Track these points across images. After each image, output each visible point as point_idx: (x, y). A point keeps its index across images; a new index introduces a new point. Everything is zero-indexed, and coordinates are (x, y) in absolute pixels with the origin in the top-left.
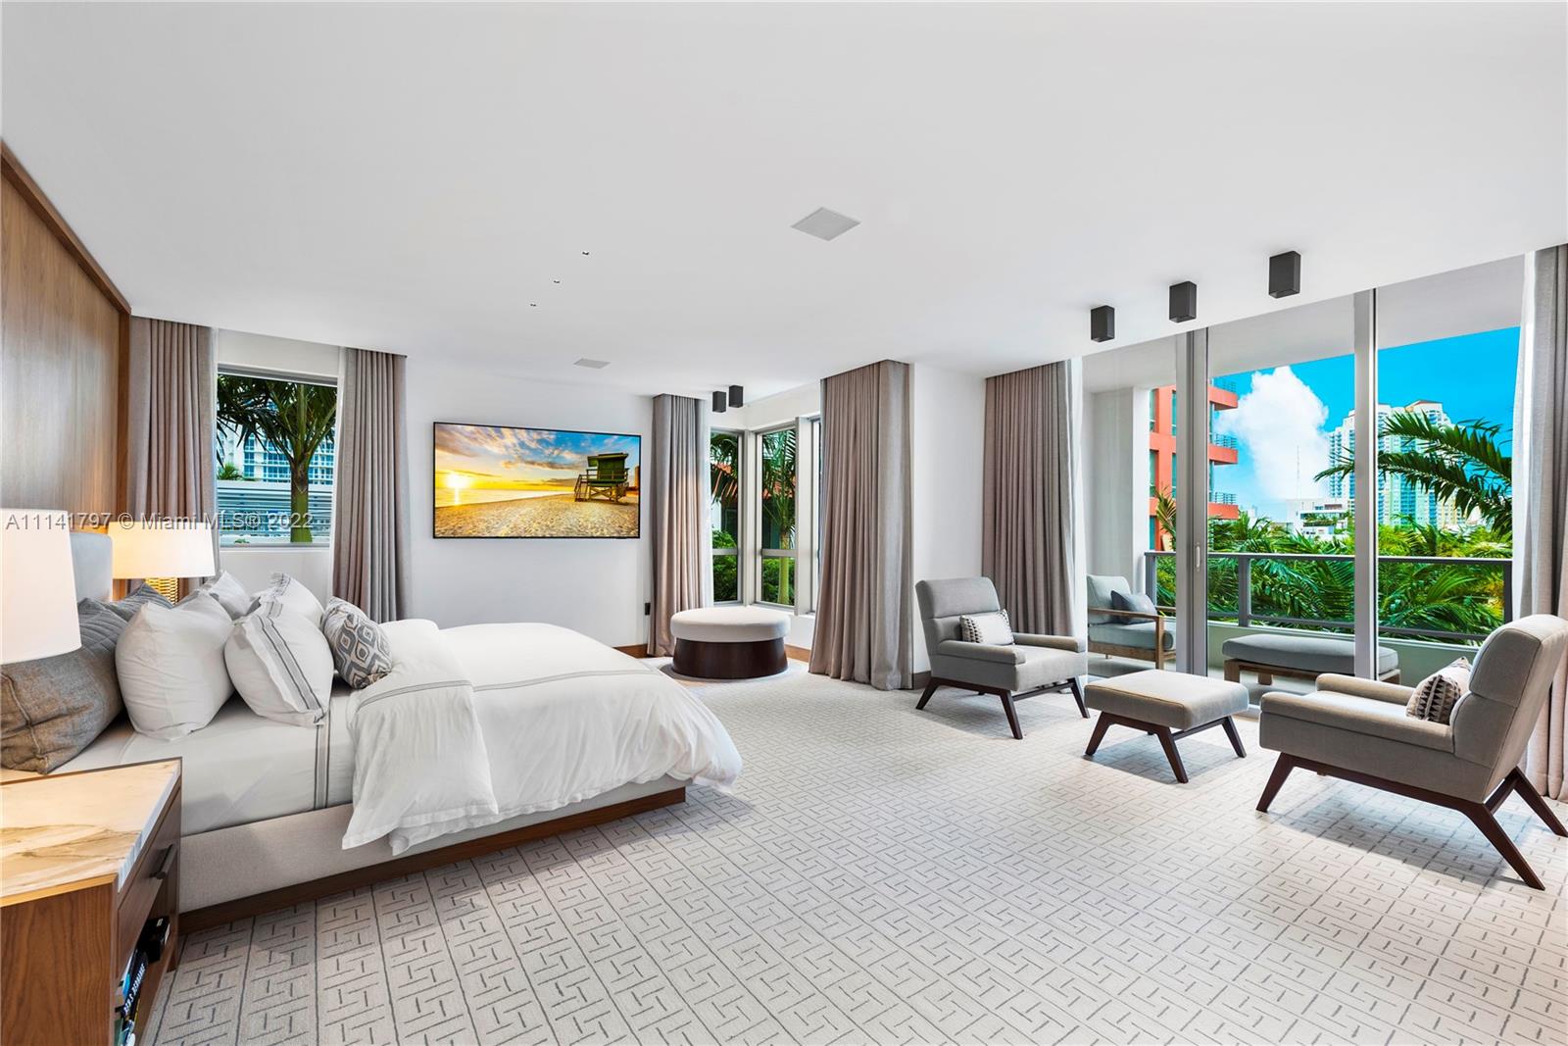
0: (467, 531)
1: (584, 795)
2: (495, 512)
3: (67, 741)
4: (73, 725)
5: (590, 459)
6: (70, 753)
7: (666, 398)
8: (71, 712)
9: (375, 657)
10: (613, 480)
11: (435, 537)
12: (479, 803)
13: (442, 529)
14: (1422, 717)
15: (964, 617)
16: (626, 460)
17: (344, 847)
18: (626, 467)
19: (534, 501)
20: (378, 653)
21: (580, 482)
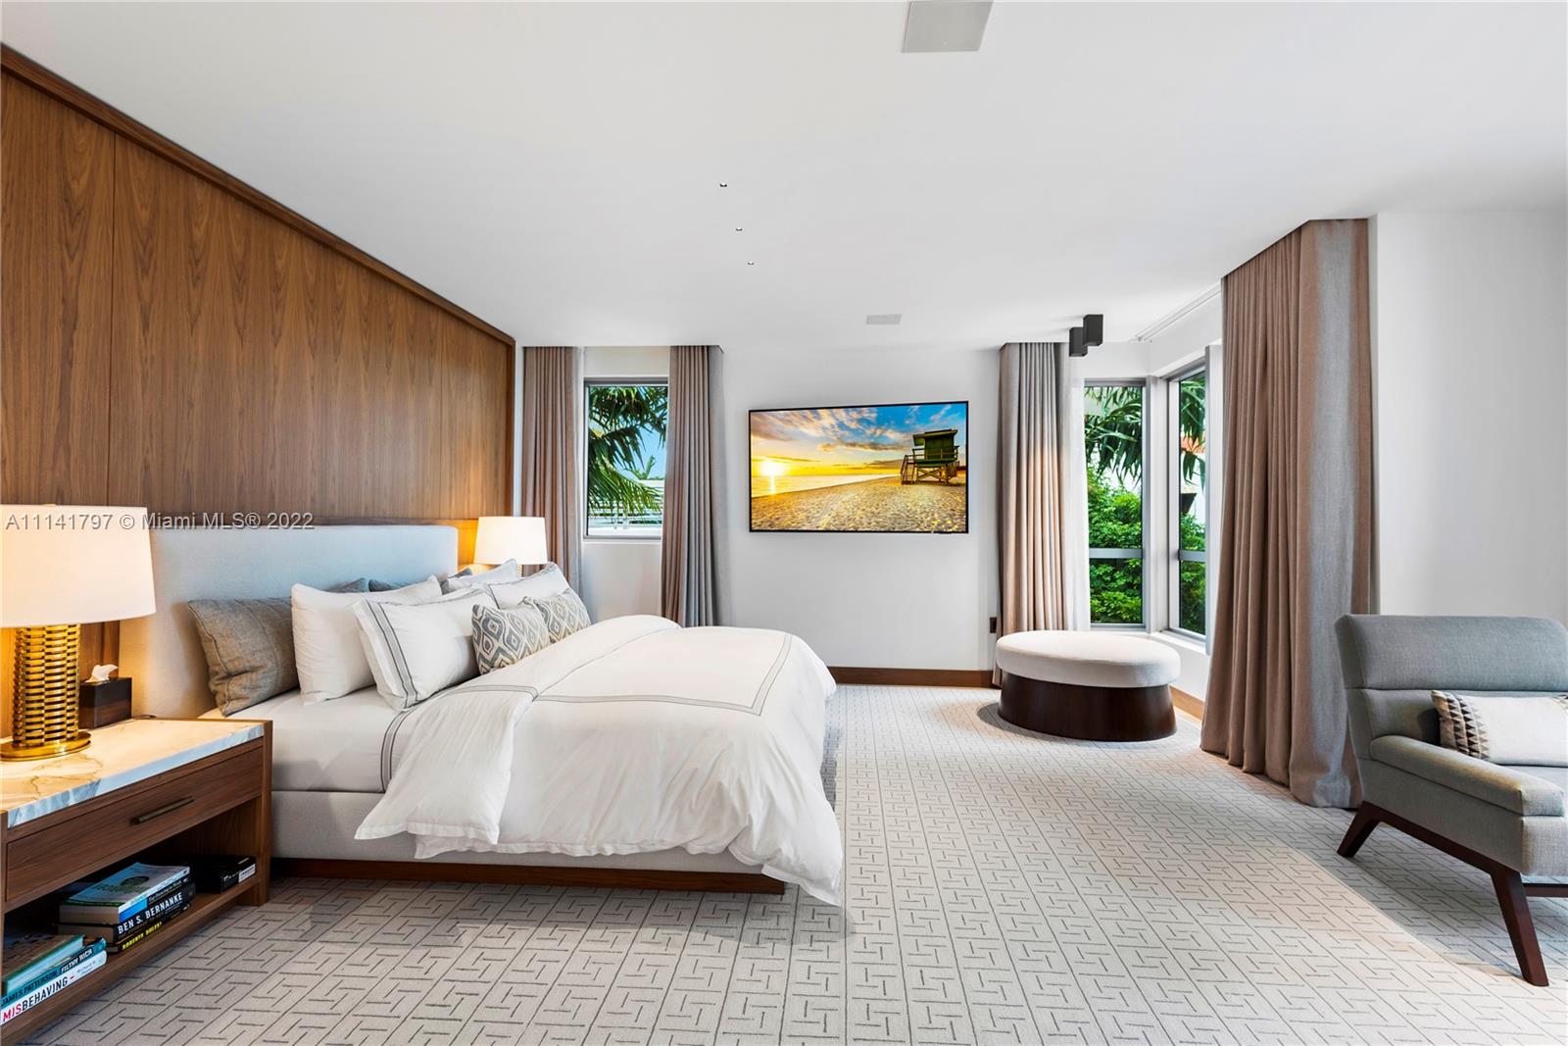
0: (785, 523)
1: (615, 848)
2: (816, 501)
3: (244, 693)
4: (251, 680)
5: (916, 438)
6: (244, 703)
7: (1012, 347)
8: (253, 670)
9: (500, 650)
10: (942, 459)
11: (751, 530)
12: (478, 827)
13: (758, 522)
15: (1440, 694)
16: (956, 437)
17: (356, 837)
18: (955, 445)
19: (857, 486)
20: (504, 647)
21: (906, 462)
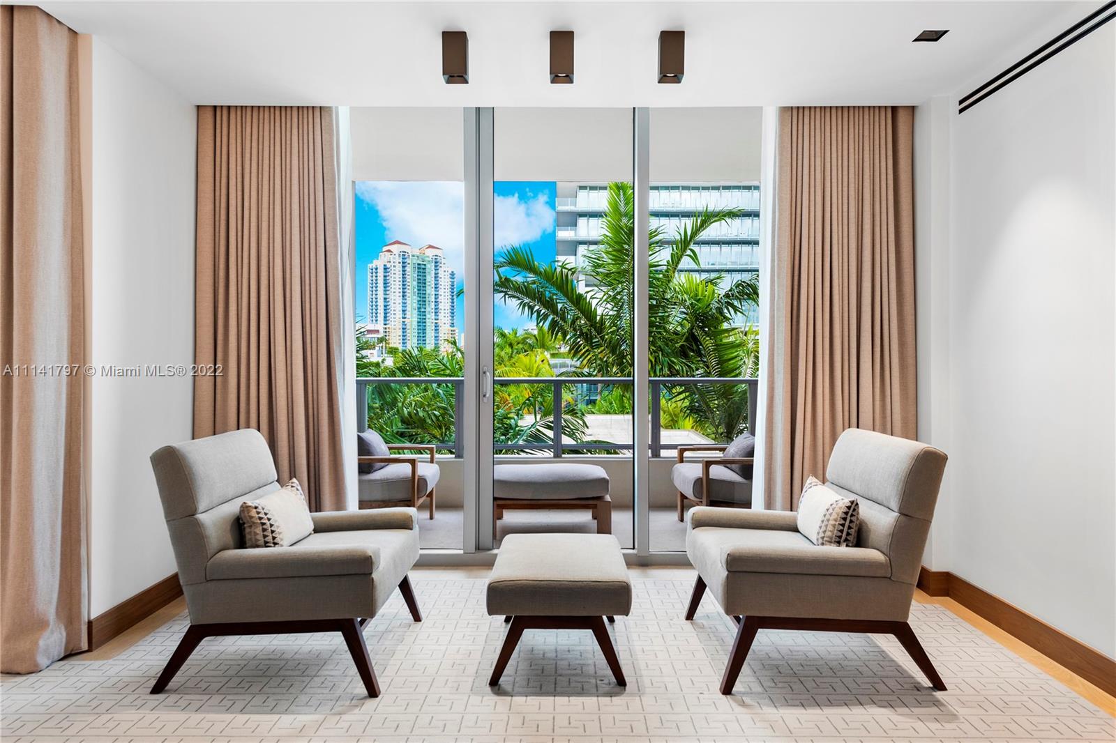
14: (839, 543)
